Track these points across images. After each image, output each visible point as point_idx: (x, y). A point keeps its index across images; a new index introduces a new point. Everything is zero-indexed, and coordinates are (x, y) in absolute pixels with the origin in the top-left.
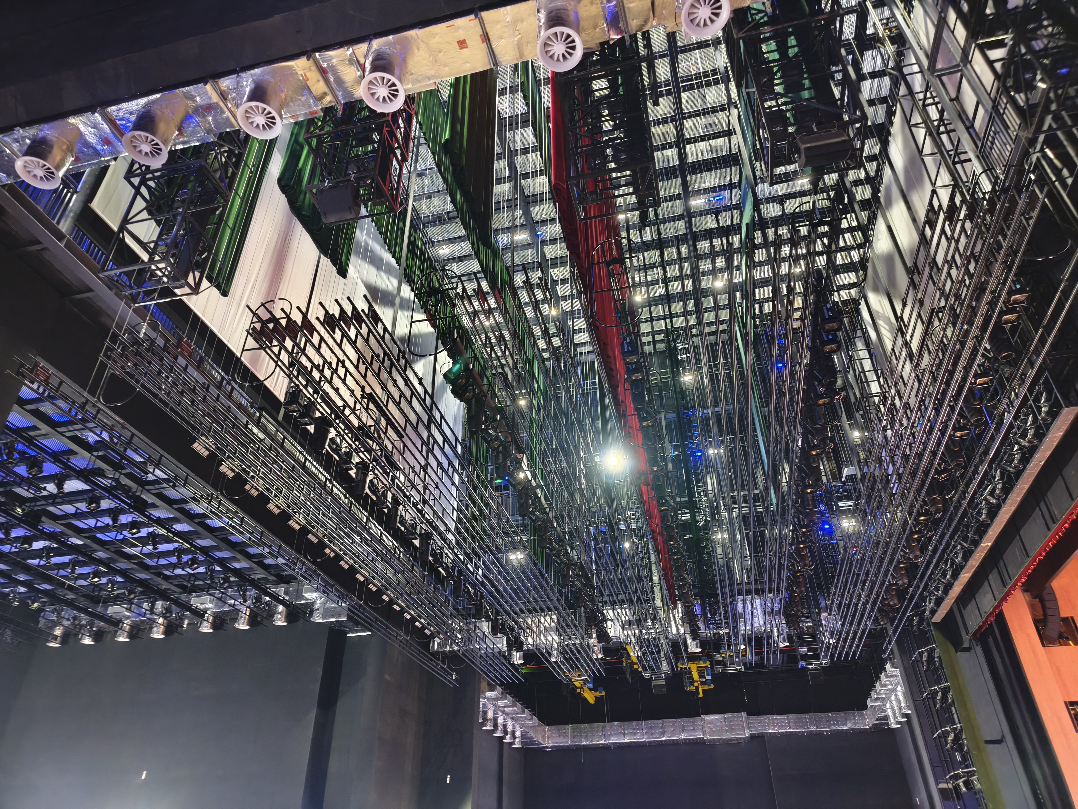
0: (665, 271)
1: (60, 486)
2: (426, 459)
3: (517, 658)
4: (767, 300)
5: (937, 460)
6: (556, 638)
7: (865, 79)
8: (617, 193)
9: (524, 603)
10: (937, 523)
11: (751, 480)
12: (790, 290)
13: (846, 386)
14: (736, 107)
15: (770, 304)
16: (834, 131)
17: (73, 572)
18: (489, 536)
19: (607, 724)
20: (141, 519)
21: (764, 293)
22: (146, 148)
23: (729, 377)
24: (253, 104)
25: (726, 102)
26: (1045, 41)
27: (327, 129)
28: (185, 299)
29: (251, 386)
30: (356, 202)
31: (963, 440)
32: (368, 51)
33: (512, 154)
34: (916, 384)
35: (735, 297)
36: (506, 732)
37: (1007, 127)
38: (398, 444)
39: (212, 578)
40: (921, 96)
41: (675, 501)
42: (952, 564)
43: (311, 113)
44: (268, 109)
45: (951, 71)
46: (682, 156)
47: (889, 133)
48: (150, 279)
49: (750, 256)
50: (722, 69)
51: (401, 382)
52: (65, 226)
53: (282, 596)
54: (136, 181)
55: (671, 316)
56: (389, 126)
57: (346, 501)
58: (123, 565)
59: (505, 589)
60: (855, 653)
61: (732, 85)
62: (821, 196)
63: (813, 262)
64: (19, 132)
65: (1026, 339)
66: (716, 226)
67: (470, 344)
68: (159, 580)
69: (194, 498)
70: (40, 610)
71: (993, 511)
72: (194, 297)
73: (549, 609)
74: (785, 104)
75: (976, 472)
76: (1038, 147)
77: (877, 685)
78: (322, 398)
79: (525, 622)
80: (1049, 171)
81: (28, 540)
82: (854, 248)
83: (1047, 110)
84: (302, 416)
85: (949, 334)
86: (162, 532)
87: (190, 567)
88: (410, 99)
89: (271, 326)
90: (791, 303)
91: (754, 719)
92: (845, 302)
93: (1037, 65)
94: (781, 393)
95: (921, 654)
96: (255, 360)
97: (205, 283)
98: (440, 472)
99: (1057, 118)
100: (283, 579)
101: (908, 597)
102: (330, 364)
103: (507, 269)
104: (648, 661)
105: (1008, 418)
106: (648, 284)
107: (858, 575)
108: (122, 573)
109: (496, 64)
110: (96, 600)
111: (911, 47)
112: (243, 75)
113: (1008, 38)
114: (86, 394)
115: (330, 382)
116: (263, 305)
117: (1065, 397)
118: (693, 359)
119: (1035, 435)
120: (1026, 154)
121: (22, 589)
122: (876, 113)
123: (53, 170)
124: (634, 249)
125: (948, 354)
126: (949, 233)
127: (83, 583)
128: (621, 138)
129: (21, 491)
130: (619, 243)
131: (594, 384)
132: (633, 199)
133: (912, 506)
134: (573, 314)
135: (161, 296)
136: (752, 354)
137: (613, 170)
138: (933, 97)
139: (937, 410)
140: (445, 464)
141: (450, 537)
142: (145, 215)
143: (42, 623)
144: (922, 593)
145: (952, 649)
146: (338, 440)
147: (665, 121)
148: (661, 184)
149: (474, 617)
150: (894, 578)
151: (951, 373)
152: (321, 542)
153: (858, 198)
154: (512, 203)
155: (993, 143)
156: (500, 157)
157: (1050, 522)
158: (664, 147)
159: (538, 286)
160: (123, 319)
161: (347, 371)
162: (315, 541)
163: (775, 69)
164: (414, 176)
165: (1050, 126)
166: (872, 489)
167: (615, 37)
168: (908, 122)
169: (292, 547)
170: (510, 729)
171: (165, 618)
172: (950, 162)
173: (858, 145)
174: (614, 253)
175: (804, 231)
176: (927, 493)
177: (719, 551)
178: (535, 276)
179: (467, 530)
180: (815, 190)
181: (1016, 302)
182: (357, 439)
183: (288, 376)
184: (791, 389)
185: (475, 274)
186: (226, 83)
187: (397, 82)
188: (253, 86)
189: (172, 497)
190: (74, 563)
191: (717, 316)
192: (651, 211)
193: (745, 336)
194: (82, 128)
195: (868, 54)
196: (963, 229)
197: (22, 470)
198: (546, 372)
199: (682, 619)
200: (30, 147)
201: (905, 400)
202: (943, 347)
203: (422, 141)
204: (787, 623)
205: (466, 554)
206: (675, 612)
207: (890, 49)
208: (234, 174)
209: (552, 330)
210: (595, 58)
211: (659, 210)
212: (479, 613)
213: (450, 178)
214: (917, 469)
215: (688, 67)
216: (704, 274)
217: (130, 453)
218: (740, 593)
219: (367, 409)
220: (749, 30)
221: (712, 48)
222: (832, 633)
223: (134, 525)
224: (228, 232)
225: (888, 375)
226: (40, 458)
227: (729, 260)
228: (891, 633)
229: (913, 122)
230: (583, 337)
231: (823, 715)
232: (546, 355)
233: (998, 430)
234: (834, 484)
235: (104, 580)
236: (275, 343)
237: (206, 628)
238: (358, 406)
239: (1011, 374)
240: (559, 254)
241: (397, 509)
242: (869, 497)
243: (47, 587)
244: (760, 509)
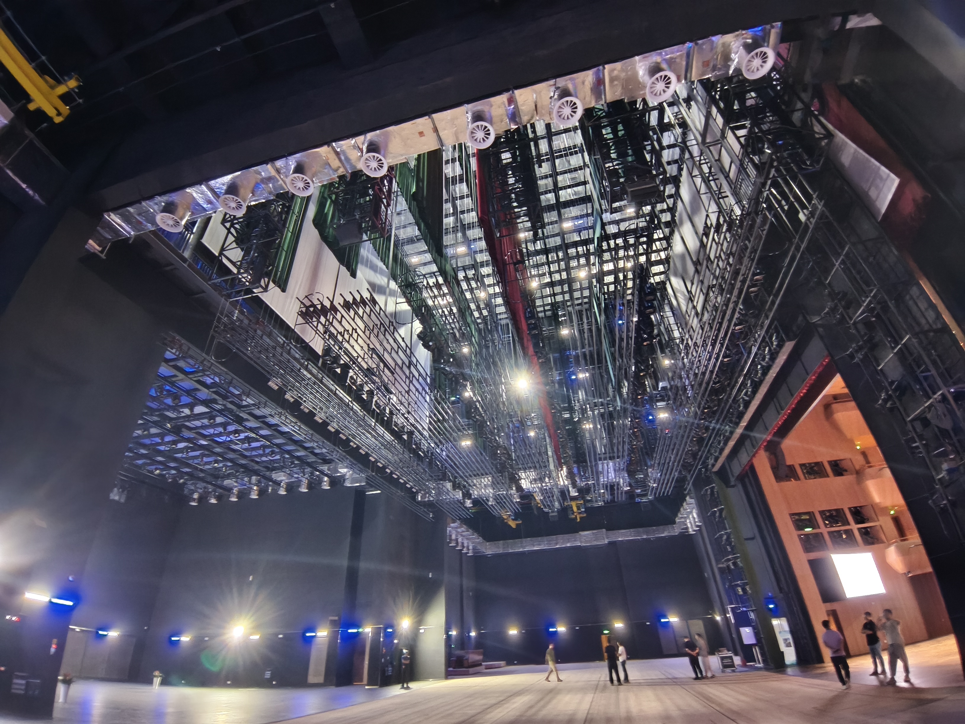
0: (549, 267)
1: (192, 410)
2: (409, 387)
3: (468, 503)
4: (611, 283)
5: (714, 376)
6: (491, 491)
7: (665, 149)
8: (518, 221)
9: (471, 471)
10: (714, 413)
11: (605, 392)
12: (625, 277)
13: (660, 334)
14: (589, 167)
15: (613, 286)
16: (647, 180)
17: (202, 461)
18: (449, 432)
19: (524, 540)
20: (240, 428)
21: (609, 279)
22: (233, 205)
23: (590, 330)
24: (296, 175)
25: (582, 164)
26: (769, 125)
27: (341, 188)
28: (259, 295)
29: (302, 346)
30: (361, 231)
31: (728, 364)
32: (365, 140)
33: (454, 199)
34: (701, 331)
35: (592, 282)
36: (463, 547)
37: (748, 176)
38: (391, 378)
39: (284, 462)
40: (698, 159)
41: (560, 407)
42: (724, 437)
43: (331, 179)
44: (305, 178)
45: (715, 143)
46: (557, 197)
47: (680, 181)
48: (238, 284)
49: (600, 257)
50: (579, 145)
51: (391, 341)
52: (187, 254)
53: (326, 471)
54: (228, 225)
55: (554, 295)
56: (379, 185)
57: (362, 414)
58: (231, 455)
59: (459, 463)
60: (668, 492)
61: (586, 154)
62: (641, 220)
63: (638, 259)
64: (158, 199)
65: (764, 303)
66: (579, 239)
67: (433, 316)
68: (253, 464)
69: (270, 415)
70: (184, 484)
71: (747, 404)
72: (265, 293)
73: (487, 474)
74: (617, 165)
75: (736, 382)
76: (767, 188)
77: (682, 509)
78: (344, 352)
79: (472, 482)
80: (774, 202)
81: (175, 442)
82: (662, 251)
83: (772, 166)
84: (333, 363)
85: (719, 301)
86: (253, 435)
87: (271, 455)
88: (391, 168)
89: (312, 309)
90: (625, 285)
91: (610, 532)
92: (658, 283)
93: (765, 139)
94: (621, 339)
95: (707, 490)
96: (303, 331)
97: (271, 285)
98: (417, 394)
99: (778, 170)
100: (326, 461)
101: (698, 457)
102: (348, 331)
103: (453, 269)
104: (547, 502)
105: (754, 350)
106: (540, 276)
107: (670, 446)
108: (231, 460)
109: (442, 146)
110: (216, 477)
111: (691, 130)
112: (289, 158)
113: (747, 123)
114: (204, 355)
115: (348, 342)
116: (306, 297)
117: (787, 335)
118: (568, 321)
119: (770, 359)
120: (761, 192)
121: (173, 472)
122: (672, 169)
123: (179, 221)
124: (530, 254)
125: (718, 313)
126: (717, 240)
127: (208, 467)
128: (520, 188)
129: (170, 414)
130: (521, 251)
131: (509, 337)
132: (529, 224)
133: (700, 404)
134: (495, 295)
135: (246, 294)
136: (603, 317)
137: (516, 207)
138: (705, 159)
139: (713, 345)
140: (420, 389)
141: (425, 433)
142: (234, 245)
143: (186, 492)
144: (706, 455)
145: (724, 486)
146: (355, 377)
147: (546, 177)
148: (545, 215)
149: (441, 480)
150: (690, 446)
151: (721, 324)
152: (348, 439)
153: (663, 220)
154: (455, 229)
155: (741, 186)
156: (447, 201)
157: (779, 409)
158: (546, 192)
159: (473, 279)
160: (223, 308)
161: (358, 335)
162: (344, 438)
163: (611, 144)
164: (395, 215)
165: (774, 175)
166: (677, 394)
167: (514, 127)
168: (691, 174)
169: (330, 442)
170: (465, 545)
171: (258, 486)
172: (716, 198)
173: (662, 188)
174: (518, 257)
175: (632, 241)
176: (709, 395)
177: (587, 435)
178: (471, 273)
179: (435, 429)
180: (638, 216)
181: (757, 280)
182: (366, 376)
183: (323, 339)
184: (628, 336)
185: (434, 273)
186: (279, 163)
187: (382, 158)
188: (295, 164)
189: (258, 415)
190: (203, 455)
191: (582, 294)
192: (540, 231)
193: (599, 305)
194: (195, 195)
195: (666, 134)
196: (725, 238)
197: (169, 401)
198: (479, 331)
199: (566, 476)
200: (164, 207)
201: (694, 341)
202: (715, 308)
203: (399, 193)
204: (629, 475)
205: (436, 443)
206: (562, 472)
207: (678, 131)
208: (286, 218)
209: (482, 306)
210: (502, 140)
211: (545, 230)
212: (444, 477)
213: (417, 215)
214: (702, 381)
215: (559, 144)
216: (573, 268)
217: (232, 389)
218: (600, 459)
219: (371, 358)
220: (594, 121)
221: (573, 133)
222: (655, 481)
223: (236, 432)
224: (284, 253)
225: (684, 326)
226: (179, 393)
227: (588, 260)
228: (689, 478)
229: (693, 175)
230: (502, 309)
231: (650, 528)
232: (479, 321)
233: (748, 357)
234: (654, 392)
235: (221, 465)
236: (314, 319)
237: (282, 492)
238: (366, 356)
239: (755, 323)
240: (485, 259)
241: (392, 417)
242: (675, 399)
243: (187, 470)
244: (611, 409)
